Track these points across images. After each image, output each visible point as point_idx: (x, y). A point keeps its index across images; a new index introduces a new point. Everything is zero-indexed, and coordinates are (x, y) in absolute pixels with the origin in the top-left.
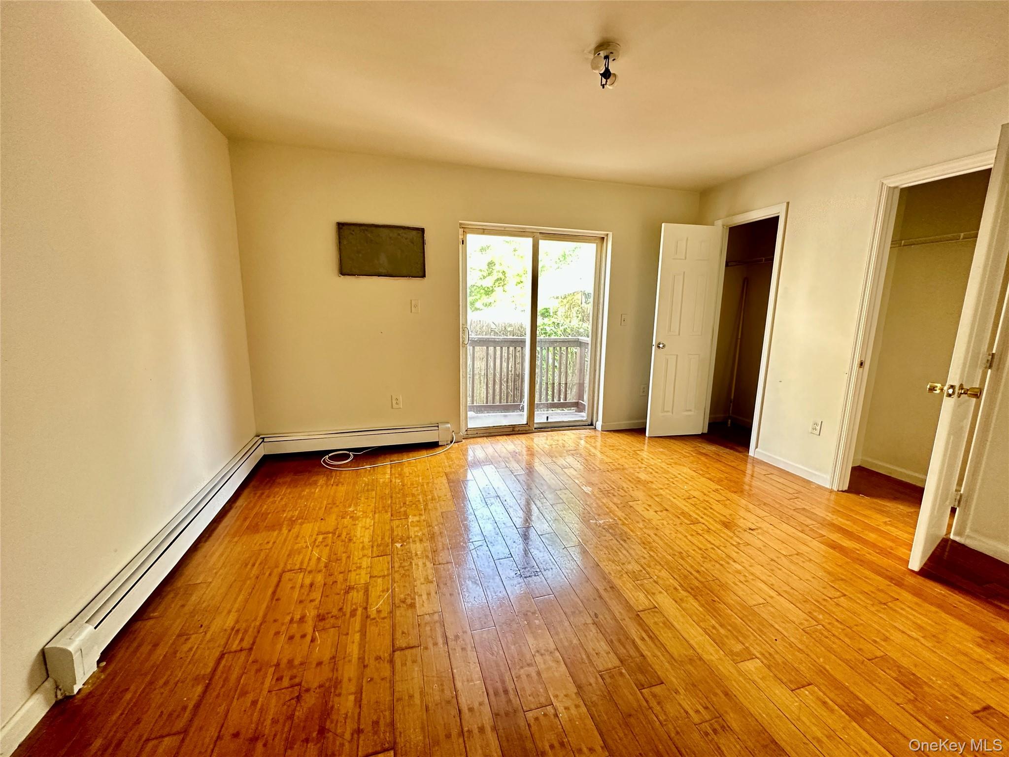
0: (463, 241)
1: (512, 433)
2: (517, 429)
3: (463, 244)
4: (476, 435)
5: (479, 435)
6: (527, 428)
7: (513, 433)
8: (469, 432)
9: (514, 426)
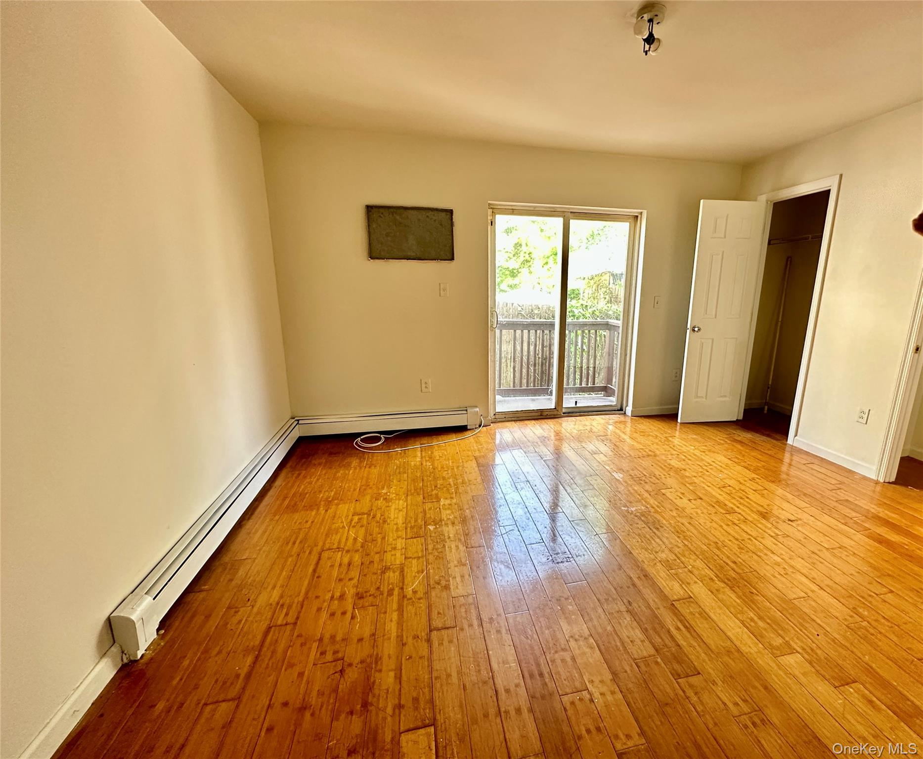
0: (492, 222)
1: (539, 417)
2: (545, 414)
3: (492, 225)
4: (504, 420)
5: (507, 419)
6: (555, 413)
8: (497, 416)
9: (541, 411)
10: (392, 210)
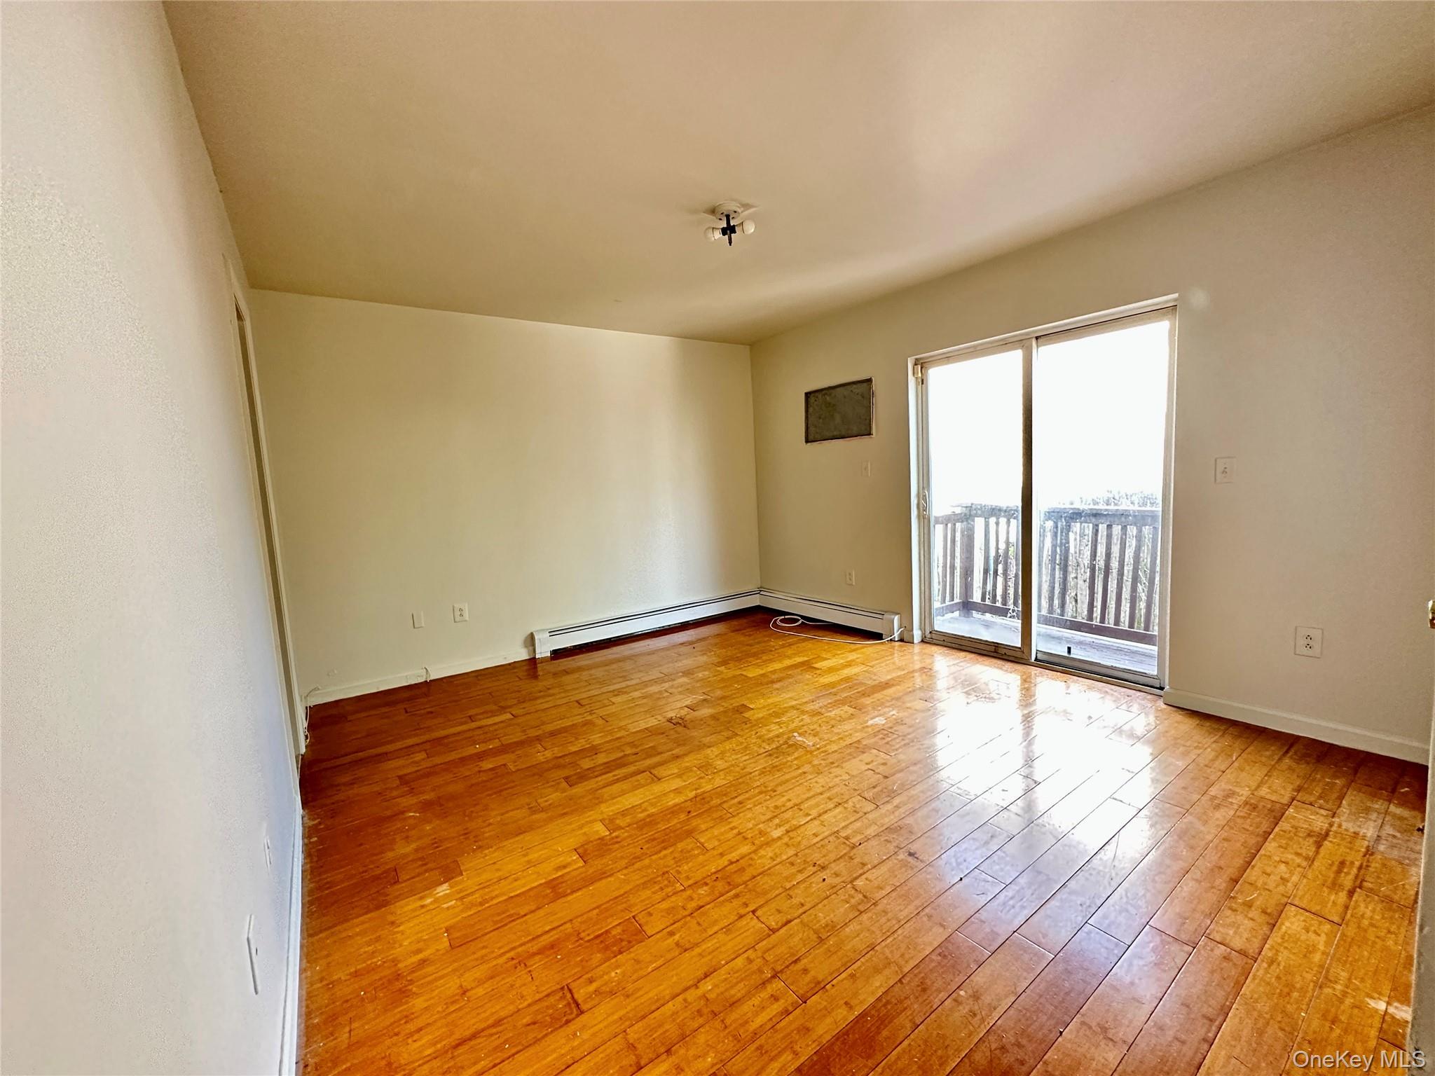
0: (922, 380)
1: (992, 654)
2: (1003, 651)
3: (922, 383)
4: (941, 643)
5: (945, 644)
6: (1019, 654)
7: (995, 655)
8: (934, 636)
9: (997, 645)
10: (824, 392)
